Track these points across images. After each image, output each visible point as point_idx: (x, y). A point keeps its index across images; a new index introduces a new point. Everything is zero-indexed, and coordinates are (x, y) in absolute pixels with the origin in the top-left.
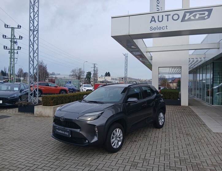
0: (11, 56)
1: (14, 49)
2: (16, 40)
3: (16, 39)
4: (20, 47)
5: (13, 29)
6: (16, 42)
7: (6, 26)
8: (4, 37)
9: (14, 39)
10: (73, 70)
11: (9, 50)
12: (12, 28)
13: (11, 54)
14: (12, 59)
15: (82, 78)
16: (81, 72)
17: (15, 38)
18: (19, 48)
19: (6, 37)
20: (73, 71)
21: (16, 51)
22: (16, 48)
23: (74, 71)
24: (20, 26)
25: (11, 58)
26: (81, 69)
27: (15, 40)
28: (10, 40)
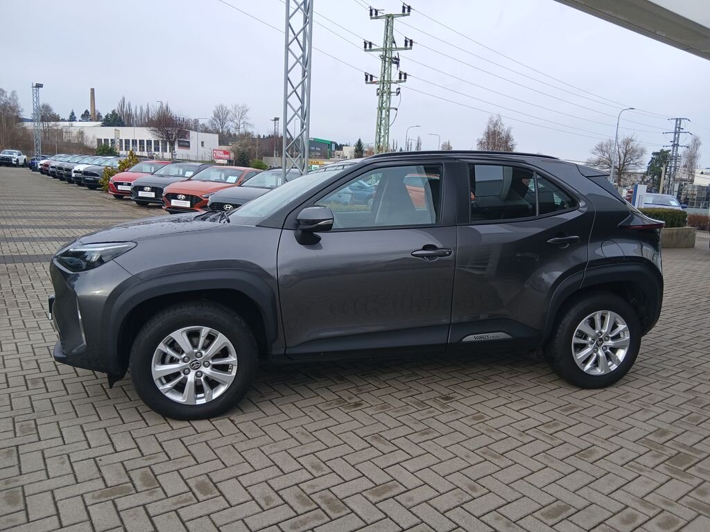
0: (382, 103)
1: (390, 82)
2: (396, 52)
3: (397, 49)
4: (405, 75)
5: (390, 18)
6: (395, 58)
7: (374, 13)
8: (368, 46)
9: (391, 49)
10: (601, 145)
11: (378, 86)
12: (388, 16)
13: (382, 95)
14: (384, 111)
15: (630, 175)
16: (630, 152)
17: (394, 46)
18: (403, 76)
19: (373, 47)
20: (601, 148)
21: (394, 88)
22: (395, 77)
23: (604, 149)
24: (409, 8)
25: (381, 109)
26: (631, 140)
27: (395, 54)
28: (381, 53)
